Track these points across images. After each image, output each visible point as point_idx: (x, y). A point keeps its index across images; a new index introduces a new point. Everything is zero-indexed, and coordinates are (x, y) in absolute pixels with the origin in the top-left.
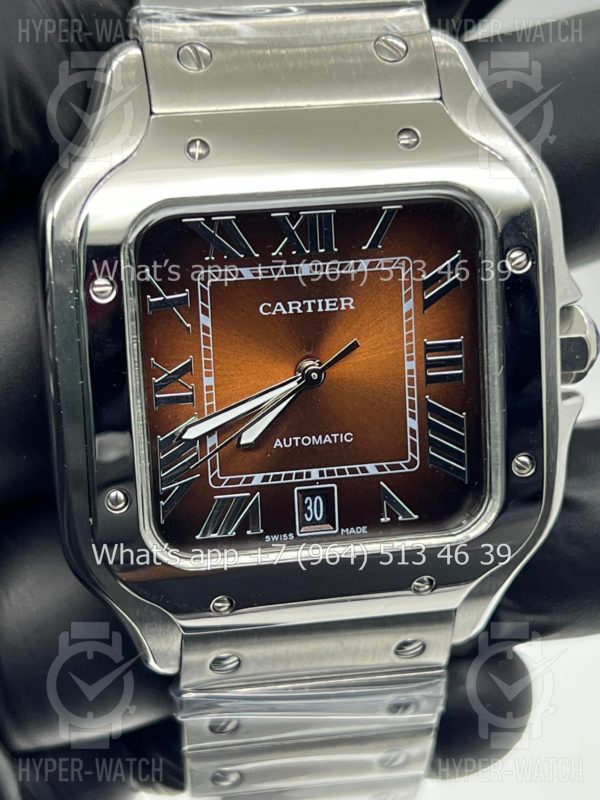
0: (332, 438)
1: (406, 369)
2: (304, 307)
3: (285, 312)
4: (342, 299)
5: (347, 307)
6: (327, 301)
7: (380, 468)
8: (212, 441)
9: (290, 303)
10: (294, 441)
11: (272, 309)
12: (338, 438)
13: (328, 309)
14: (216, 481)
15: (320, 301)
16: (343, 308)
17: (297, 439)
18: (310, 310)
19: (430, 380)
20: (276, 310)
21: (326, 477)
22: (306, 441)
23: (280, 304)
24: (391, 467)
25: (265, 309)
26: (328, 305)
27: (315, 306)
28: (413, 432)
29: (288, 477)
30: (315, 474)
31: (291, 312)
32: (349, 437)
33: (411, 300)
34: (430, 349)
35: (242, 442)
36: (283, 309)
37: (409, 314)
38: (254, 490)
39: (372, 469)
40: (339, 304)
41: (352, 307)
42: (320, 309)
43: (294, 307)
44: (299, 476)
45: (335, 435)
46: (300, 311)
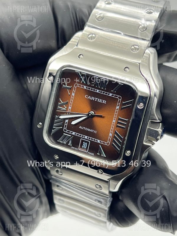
0: (92, 131)
1: (113, 122)
2: (95, 99)
3: (90, 99)
4: (104, 101)
5: (104, 103)
6: (100, 100)
7: (100, 142)
8: (67, 121)
9: (92, 97)
10: (84, 128)
11: (88, 97)
12: (93, 131)
13: (100, 102)
14: (65, 130)
15: (99, 99)
16: (103, 103)
17: (85, 128)
18: (96, 100)
19: (117, 126)
20: (89, 98)
21: (88, 139)
22: (86, 129)
23: (90, 97)
24: (103, 143)
25: (87, 97)
26: (100, 101)
27: (97, 100)
28: (110, 136)
29: (80, 135)
30: (86, 137)
31: (92, 99)
32: (96, 132)
33: (119, 107)
34: (119, 119)
35: (72, 123)
36: (90, 98)
37: (117, 109)
38: (72, 135)
39: (99, 141)
40: (103, 101)
41: (105, 103)
42: (98, 101)
43: (93, 98)
44: (83, 136)
45: (93, 130)
46: (94, 100)
